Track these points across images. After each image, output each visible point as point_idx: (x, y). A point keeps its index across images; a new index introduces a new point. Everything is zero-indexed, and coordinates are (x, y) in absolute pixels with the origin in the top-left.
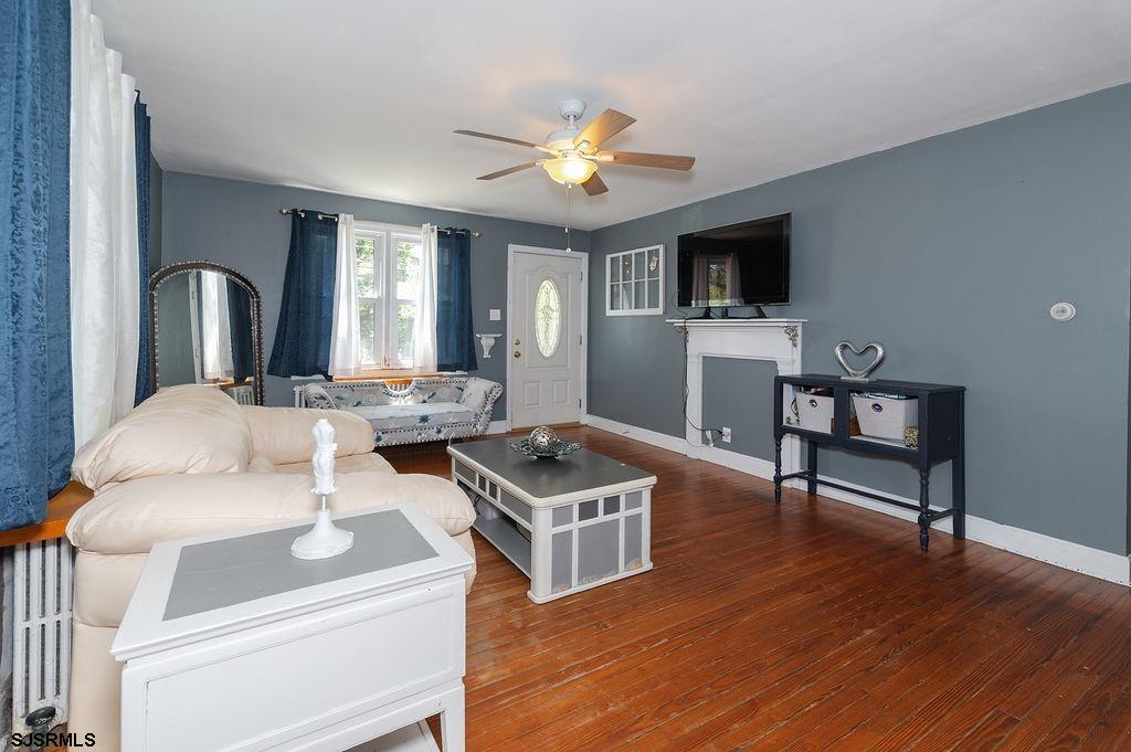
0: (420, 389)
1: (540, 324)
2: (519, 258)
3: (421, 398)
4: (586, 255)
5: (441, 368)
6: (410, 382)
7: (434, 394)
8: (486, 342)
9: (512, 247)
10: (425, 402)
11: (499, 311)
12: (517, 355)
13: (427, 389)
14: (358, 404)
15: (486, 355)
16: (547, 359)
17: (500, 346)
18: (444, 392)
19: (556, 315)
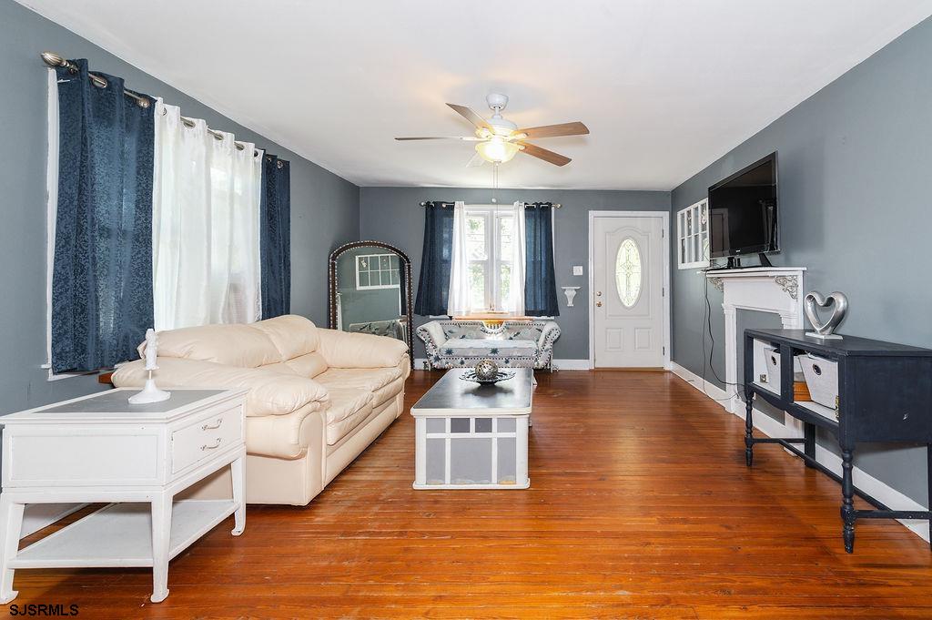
0: (508, 328)
1: (621, 278)
2: (600, 222)
3: (509, 336)
4: (667, 213)
5: (528, 313)
6: (501, 323)
7: (518, 333)
8: (568, 293)
9: (592, 214)
10: (511, 339)
11: (581, 268)
12: (599, 305)
13: (514, 329)
14: (463, 337)
15: (570, 304)
16: (627, 308)
17: (582, 297)
18: (526, 332)
19: (637, 270)
